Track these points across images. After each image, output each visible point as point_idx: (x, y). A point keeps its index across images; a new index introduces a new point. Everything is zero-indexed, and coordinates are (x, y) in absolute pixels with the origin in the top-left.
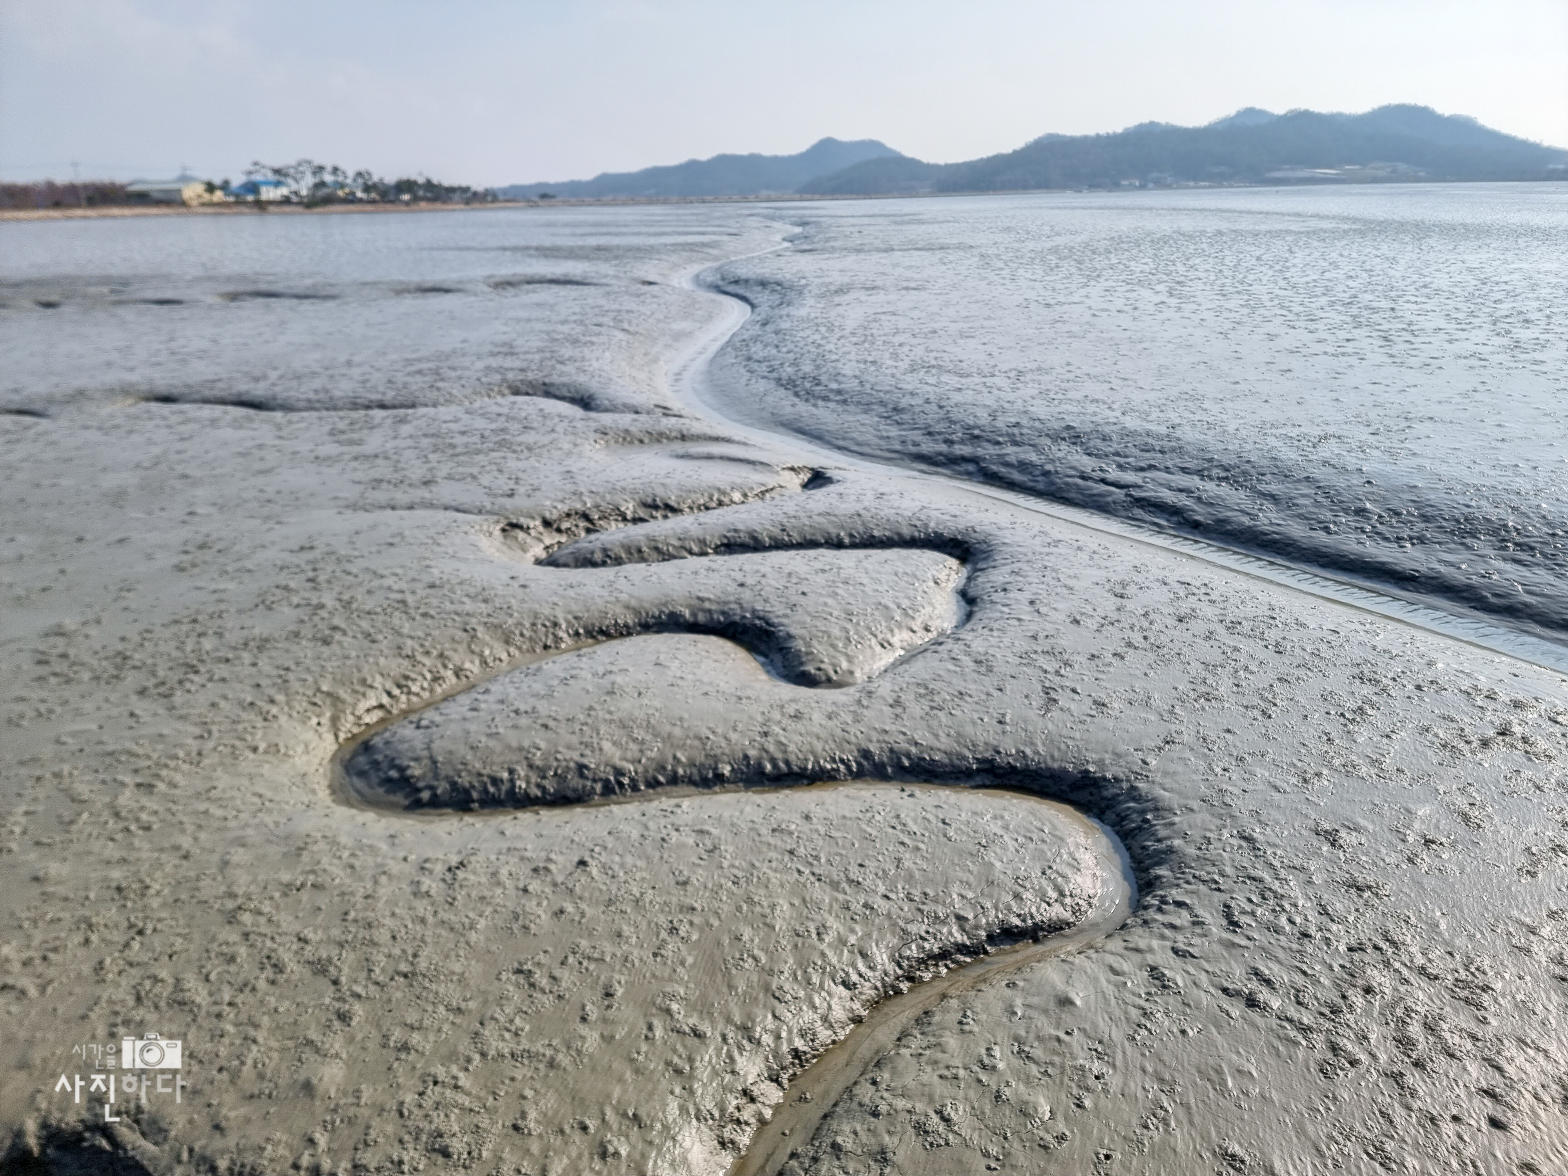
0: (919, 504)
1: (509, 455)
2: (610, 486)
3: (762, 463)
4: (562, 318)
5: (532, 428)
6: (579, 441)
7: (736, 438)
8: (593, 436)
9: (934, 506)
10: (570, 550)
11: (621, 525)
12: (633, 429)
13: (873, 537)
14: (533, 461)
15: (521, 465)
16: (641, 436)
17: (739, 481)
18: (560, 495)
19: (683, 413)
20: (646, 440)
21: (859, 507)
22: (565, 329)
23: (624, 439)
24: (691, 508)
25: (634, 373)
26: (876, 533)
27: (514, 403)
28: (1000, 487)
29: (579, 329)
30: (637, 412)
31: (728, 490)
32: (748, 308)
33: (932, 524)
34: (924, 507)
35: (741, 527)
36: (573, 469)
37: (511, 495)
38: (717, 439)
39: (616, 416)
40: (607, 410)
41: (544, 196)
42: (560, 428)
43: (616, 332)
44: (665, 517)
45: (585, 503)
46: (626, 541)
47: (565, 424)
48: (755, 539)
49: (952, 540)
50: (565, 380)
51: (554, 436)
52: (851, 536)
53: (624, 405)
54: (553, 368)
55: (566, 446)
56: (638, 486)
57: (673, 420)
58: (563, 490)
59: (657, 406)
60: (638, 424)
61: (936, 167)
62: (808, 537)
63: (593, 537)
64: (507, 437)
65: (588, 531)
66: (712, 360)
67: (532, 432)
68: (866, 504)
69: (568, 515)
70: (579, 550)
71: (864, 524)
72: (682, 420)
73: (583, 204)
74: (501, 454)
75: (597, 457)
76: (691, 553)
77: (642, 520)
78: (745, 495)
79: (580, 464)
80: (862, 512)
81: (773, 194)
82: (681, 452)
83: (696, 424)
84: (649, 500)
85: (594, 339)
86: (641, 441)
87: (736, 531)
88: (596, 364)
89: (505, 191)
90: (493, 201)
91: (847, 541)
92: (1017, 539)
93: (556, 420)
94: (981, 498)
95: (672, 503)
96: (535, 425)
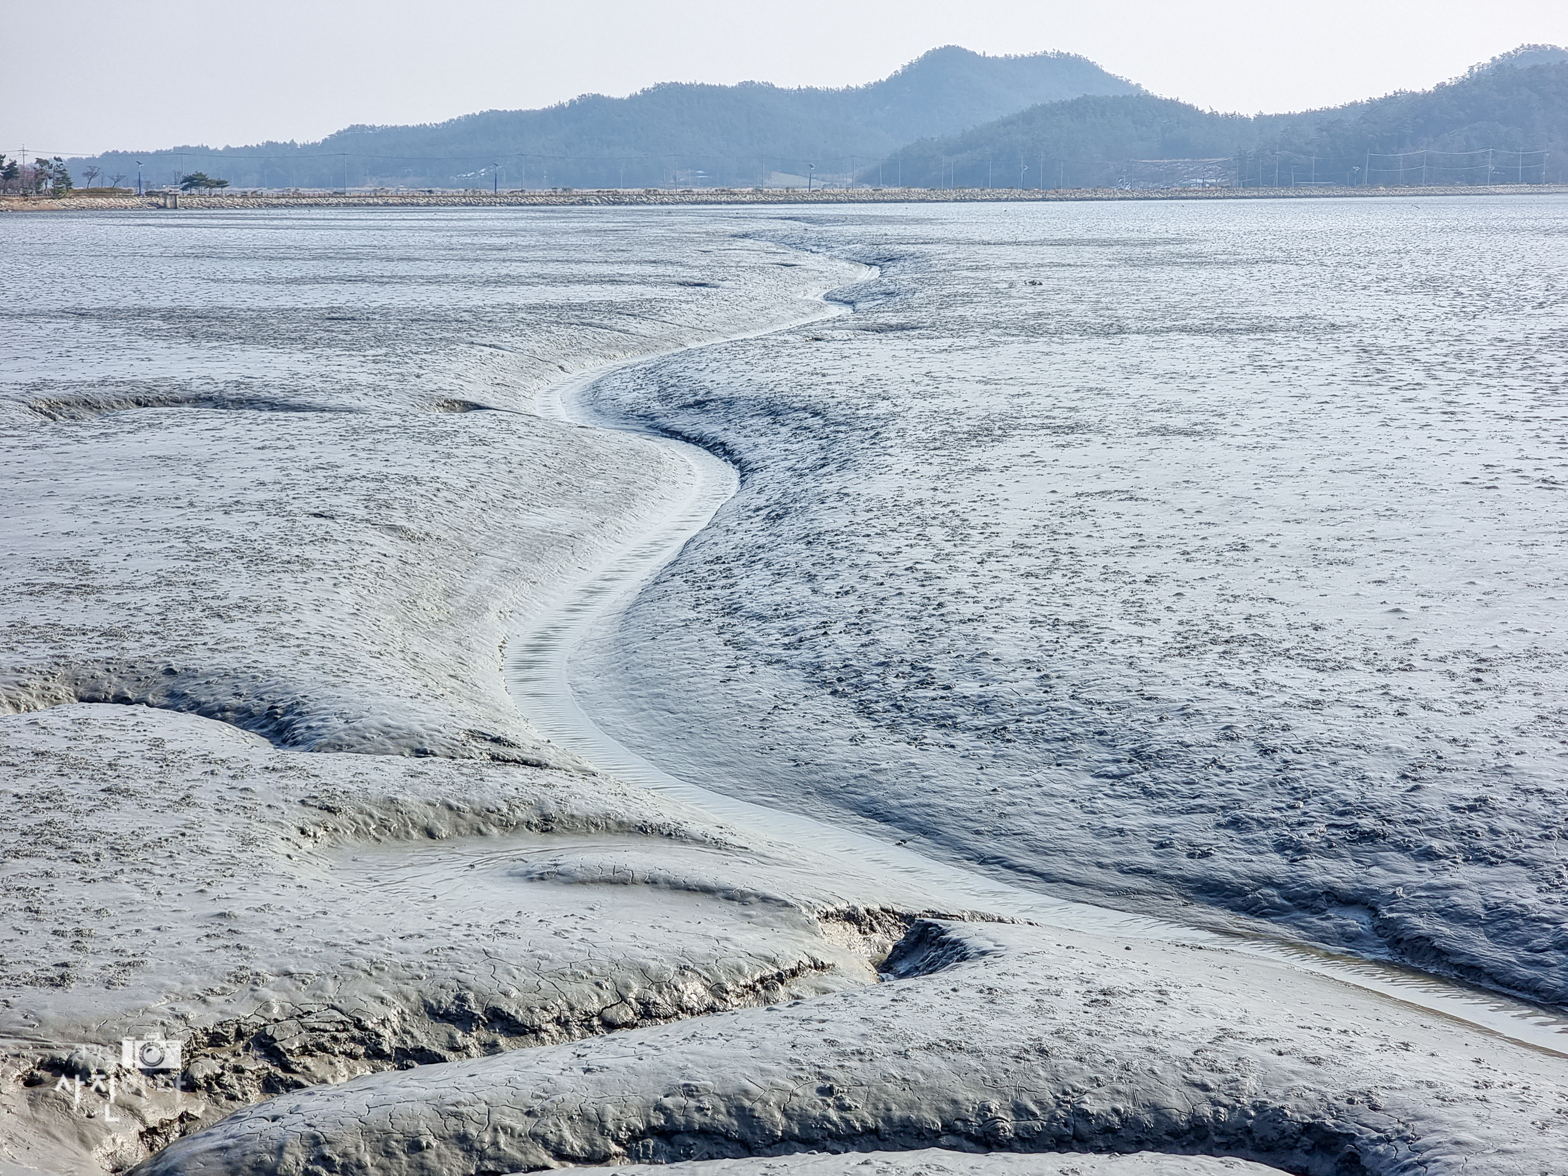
0: (1211, 1024)
1: (61, 866)
2: (338, 956)
3: (765, 899)
4: (226, 495)
5: (127, 793)
6: (257, 830)
7: (696, 829)
8: (297, 816)
9: (1256, 1031)
10: (217, 1141)
11: (363, 1068)
12: (408, 798)
13: (1085, 1115)
14: (125, 887)
15: (94, 895)
16: (430, 817)
17: (700, 948)
18: (197, 983)
19: (548, 755)
20: (444, 831)
21: (1042, 1029)
22: (235, 524)
23: (383, 825)
24: (563, 1023)
25: (416, 644)
26: (1091, 1105)
27: (85, 722)
28: (1438, 978)
29: (272, 525)
30: (421, 753)
31: (671, 973)
32: (733, 474)
33: (1251, 1084)
34: (1225, 1034)
35: (704, 1079)
36: (238, 909)
37: (60, 982)
38: (643, 830)
39: (365, 762)
40: (338, 747)
41: (192, 182)
42: (205, 794)
43: (371, 535)
44: (491, 1048)
45: (267, 1006)
46: (375, 1118)
47: (221, 781)
48: (744, 1115)
49: (1307, 1128)
50: (228, 661)
51: (191, 814)
52: (1020, 1111)
53: (386, 731)
54: (196, 628)
55: (220, 844)
56: (417, 958)
57: (519, 774)
58: (206, 968)
59: (473, 734)
60: (423, 786)
61: (1233, 122)
62: (897, 1113)
63: (283, 1102)
64: (58, 816)
65: (270, 1086)
66: (629, 613)
67: (129, 805)
68: (1063, 1018)
69: (216, 1040)
70: (242, 1140)
71: (1055, 1079)
72: (543, 777)
73: (296, 202)
74: (42, 864)
75: (304, 875)
76: (561, 1156)
77: (426, 1057)
78: (718, 990)
79: (258, 896)
80: (1049, 1042)
81: (800, 183)
82: (539, 863)
83: (582, 786)
84: (447, 1000)
85: (311, 552)
86: (430, 833)
87: (690, 1091)
88: (313, 621)
89: (91, 168)
90: (56, 194)
91: (1008, 1125)
92: (1495, 1131)
93: (197, 770)
94: (1387, 1011)
95: (510, 1008)
96: (138, 784)
